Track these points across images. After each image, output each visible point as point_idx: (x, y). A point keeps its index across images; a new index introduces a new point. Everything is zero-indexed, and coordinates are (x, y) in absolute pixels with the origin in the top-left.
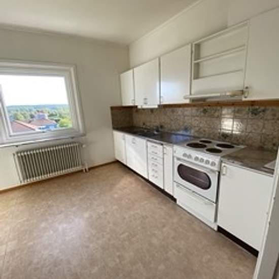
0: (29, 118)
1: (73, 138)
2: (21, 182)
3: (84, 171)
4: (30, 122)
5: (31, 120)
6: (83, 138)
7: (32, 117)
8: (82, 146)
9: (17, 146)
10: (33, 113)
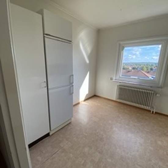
0: (149, 70)
1: (151, 87)
2: (116, 99)
3: (152, 112)
4: (148, 72)
5: (150, 71)
6: (160, 89)
7: (151, 69)
8: (156, 94)
9: (120, 82)
10: (153, 67)
